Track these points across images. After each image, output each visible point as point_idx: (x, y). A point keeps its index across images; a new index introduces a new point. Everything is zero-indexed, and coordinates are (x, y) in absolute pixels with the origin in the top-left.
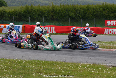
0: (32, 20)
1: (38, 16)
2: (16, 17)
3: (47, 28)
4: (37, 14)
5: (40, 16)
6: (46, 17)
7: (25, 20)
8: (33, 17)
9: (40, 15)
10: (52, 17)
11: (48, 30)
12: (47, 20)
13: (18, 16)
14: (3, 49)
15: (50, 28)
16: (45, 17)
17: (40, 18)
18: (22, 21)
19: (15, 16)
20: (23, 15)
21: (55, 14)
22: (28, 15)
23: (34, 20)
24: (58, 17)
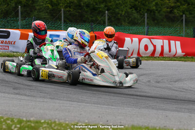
0: (113, 19)
1: (131, 9)
2: (69, 11)
3: (159, 43)
4: (127, 3)
5: (136, 9)
6: (152, 13)
7: (94, 18)
8: (117, 10)
9: (134, 7)
10: (171, 12)
11: (162, 47)
12: (154, 19)
13: (74, 9)
14: (41, 97)
15: (166, 42)
16: (149, 11)
17: (136, 15)
18: (85, 22)
19: (66, 7)
20: (88, 6)
21: (179, 4)
22: (102, 6)
23: (119, 19)
24: (188, 13)
